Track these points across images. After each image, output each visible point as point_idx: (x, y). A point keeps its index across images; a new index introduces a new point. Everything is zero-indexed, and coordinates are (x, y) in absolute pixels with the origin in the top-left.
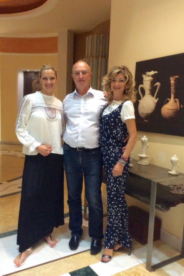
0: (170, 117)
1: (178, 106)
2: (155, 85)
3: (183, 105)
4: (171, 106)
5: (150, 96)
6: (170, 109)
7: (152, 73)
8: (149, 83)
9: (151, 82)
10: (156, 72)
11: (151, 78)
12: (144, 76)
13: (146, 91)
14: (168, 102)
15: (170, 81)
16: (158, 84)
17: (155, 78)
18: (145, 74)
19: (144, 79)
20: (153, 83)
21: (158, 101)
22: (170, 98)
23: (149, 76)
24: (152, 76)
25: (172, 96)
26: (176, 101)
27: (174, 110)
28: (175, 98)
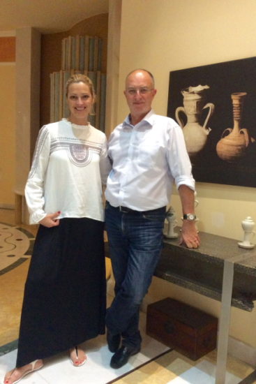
0: (232, 157)
1: (247, 139)
2: (205, 107)
3: (254, 138)
4: (234, 139)
5: (197, 124)
6: (232, 145)
7: (200, 88)
8: (194, 104)
9: (197, 102)
10: (206, 87)
11: (198, 97)
12: (185, 94)
13: (189, 117)
14: (228, 133)
15: (231, 101)
16: (210, 105)
17: (205, 97)
18: (187, 90)
19: (185, 99)
20: (200, 104)
21: (210, 132)
22: (232, 127)
23: (193, 93)
24: (200, 93)
25: (236, 124)
26: (242, 133)
27: (240, 146)
28: (241, 126)
